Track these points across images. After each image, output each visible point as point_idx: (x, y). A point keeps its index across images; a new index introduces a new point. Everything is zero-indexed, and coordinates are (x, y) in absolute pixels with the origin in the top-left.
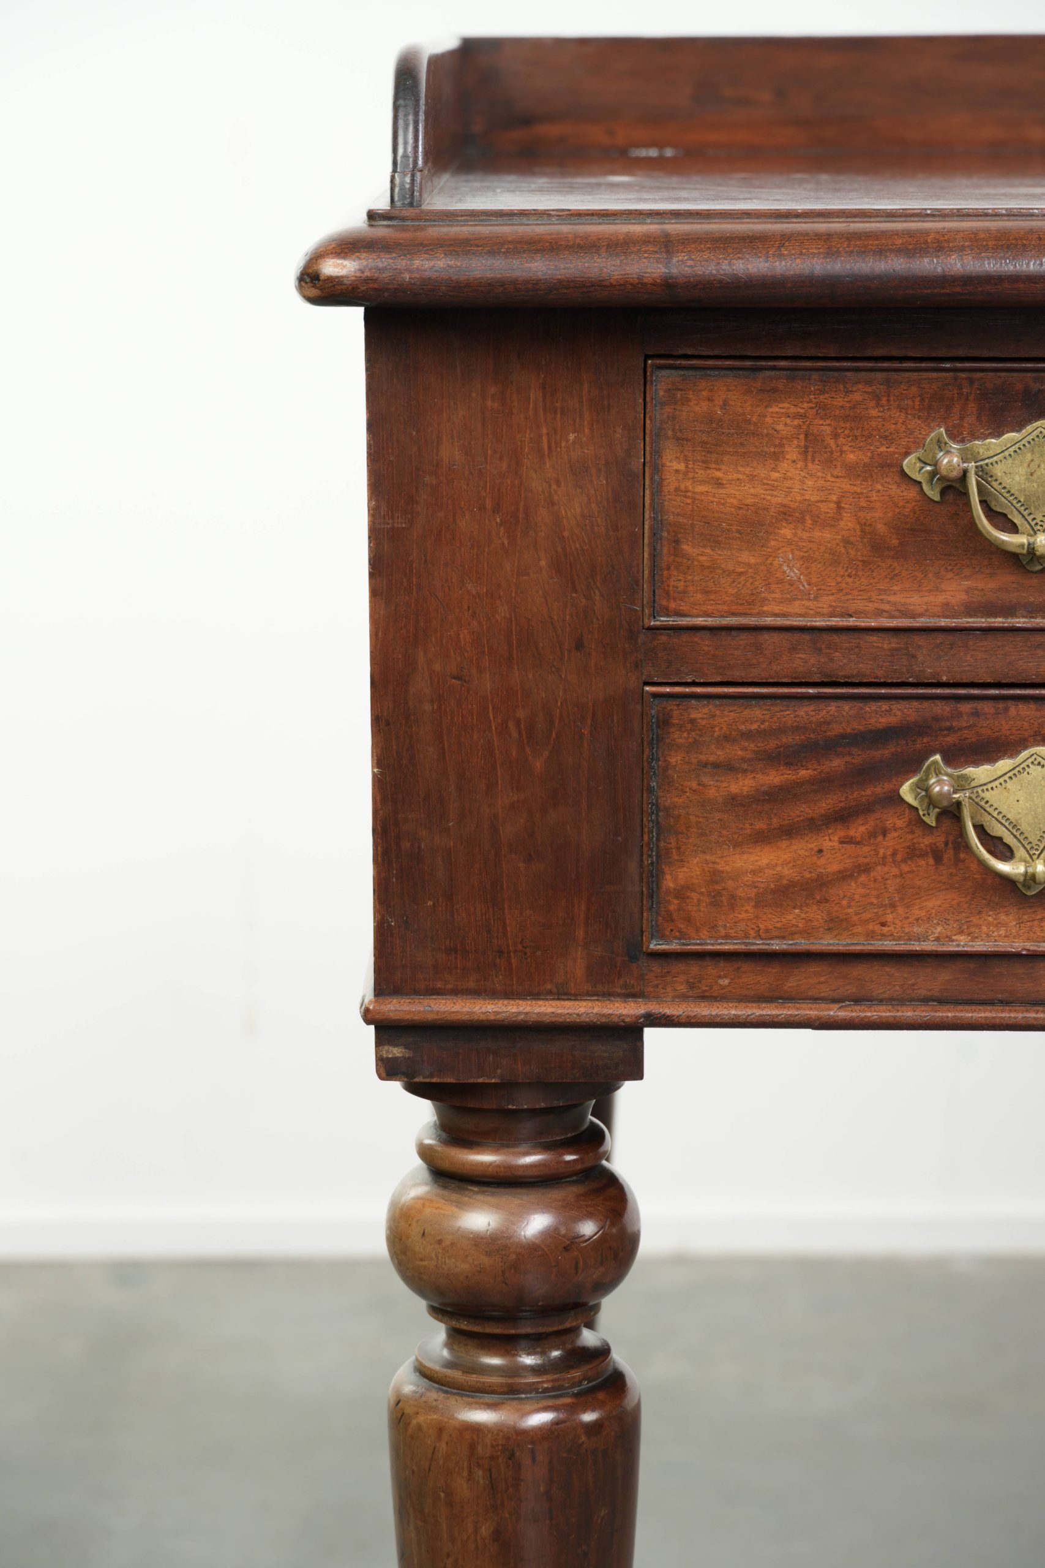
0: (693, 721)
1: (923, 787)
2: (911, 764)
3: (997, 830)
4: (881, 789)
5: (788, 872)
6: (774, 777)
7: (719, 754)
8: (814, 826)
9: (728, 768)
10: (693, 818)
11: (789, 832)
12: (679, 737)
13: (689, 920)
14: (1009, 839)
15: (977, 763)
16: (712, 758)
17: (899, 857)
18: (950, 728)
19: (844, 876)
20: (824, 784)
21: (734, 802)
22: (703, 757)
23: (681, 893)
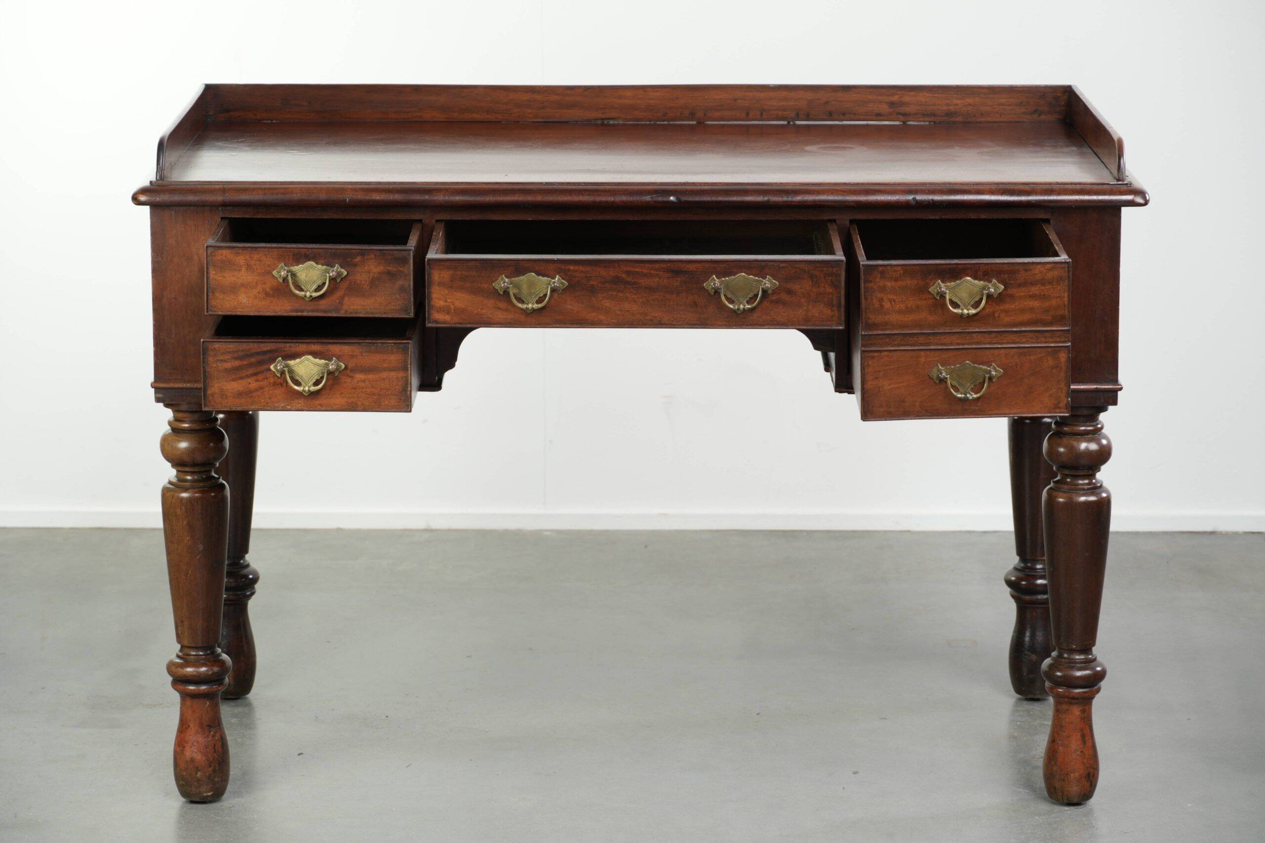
0: (215, 349)
1: (275, 367)
2: (273, 360)
3: (298, 378)
4: (265, 367)
5: (241, 389)
6: (237, 363)
7: (222, 358)
8: (248, 376)
9: (225, 361)
10: (215, 375)
11: (241, 378)
12: (212, 353)
13: (215, 402)
14: (300, 380)
15: (291, 360)
16: (220, 358)
17: (271, 385)
18: (284, 351)
19: (256, 390)
20: (250, 365)
21: (226, 370)
22: (218, 358)
23: (213, 395)
